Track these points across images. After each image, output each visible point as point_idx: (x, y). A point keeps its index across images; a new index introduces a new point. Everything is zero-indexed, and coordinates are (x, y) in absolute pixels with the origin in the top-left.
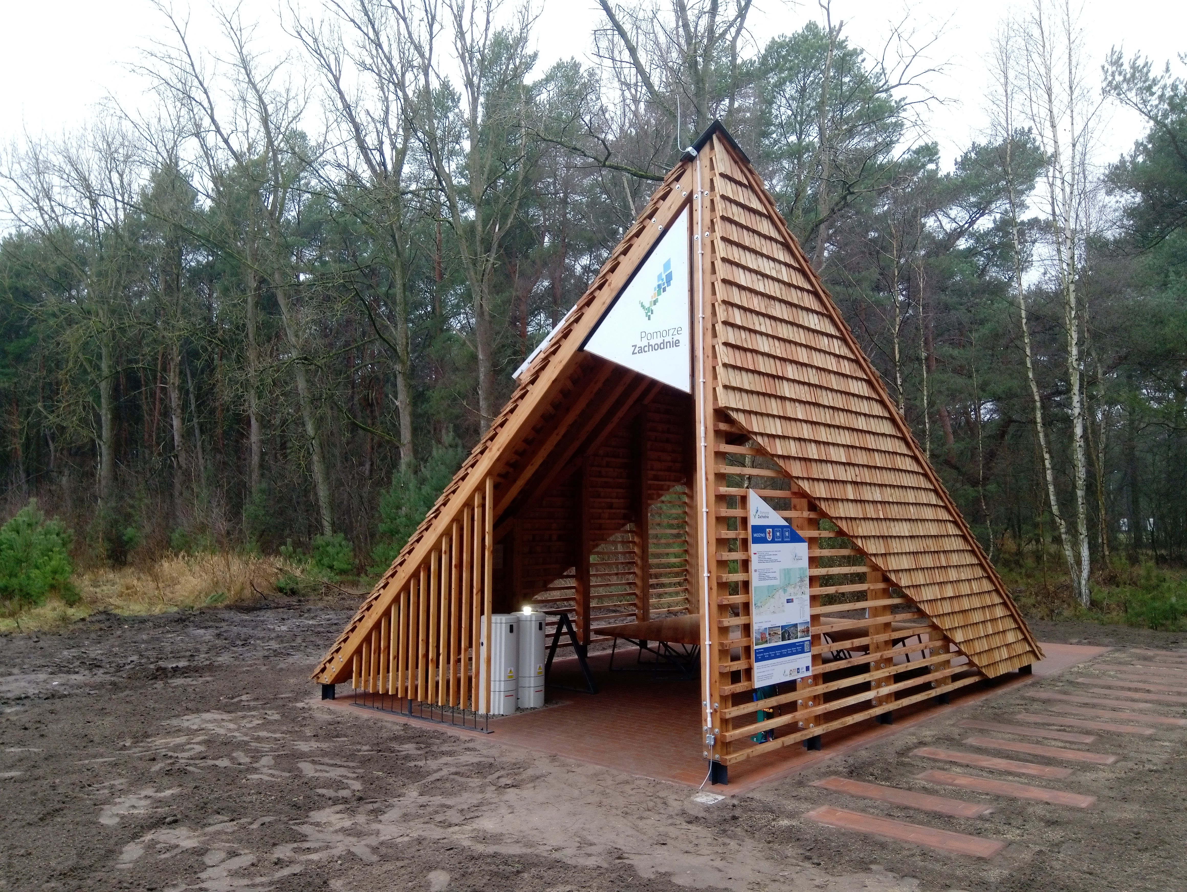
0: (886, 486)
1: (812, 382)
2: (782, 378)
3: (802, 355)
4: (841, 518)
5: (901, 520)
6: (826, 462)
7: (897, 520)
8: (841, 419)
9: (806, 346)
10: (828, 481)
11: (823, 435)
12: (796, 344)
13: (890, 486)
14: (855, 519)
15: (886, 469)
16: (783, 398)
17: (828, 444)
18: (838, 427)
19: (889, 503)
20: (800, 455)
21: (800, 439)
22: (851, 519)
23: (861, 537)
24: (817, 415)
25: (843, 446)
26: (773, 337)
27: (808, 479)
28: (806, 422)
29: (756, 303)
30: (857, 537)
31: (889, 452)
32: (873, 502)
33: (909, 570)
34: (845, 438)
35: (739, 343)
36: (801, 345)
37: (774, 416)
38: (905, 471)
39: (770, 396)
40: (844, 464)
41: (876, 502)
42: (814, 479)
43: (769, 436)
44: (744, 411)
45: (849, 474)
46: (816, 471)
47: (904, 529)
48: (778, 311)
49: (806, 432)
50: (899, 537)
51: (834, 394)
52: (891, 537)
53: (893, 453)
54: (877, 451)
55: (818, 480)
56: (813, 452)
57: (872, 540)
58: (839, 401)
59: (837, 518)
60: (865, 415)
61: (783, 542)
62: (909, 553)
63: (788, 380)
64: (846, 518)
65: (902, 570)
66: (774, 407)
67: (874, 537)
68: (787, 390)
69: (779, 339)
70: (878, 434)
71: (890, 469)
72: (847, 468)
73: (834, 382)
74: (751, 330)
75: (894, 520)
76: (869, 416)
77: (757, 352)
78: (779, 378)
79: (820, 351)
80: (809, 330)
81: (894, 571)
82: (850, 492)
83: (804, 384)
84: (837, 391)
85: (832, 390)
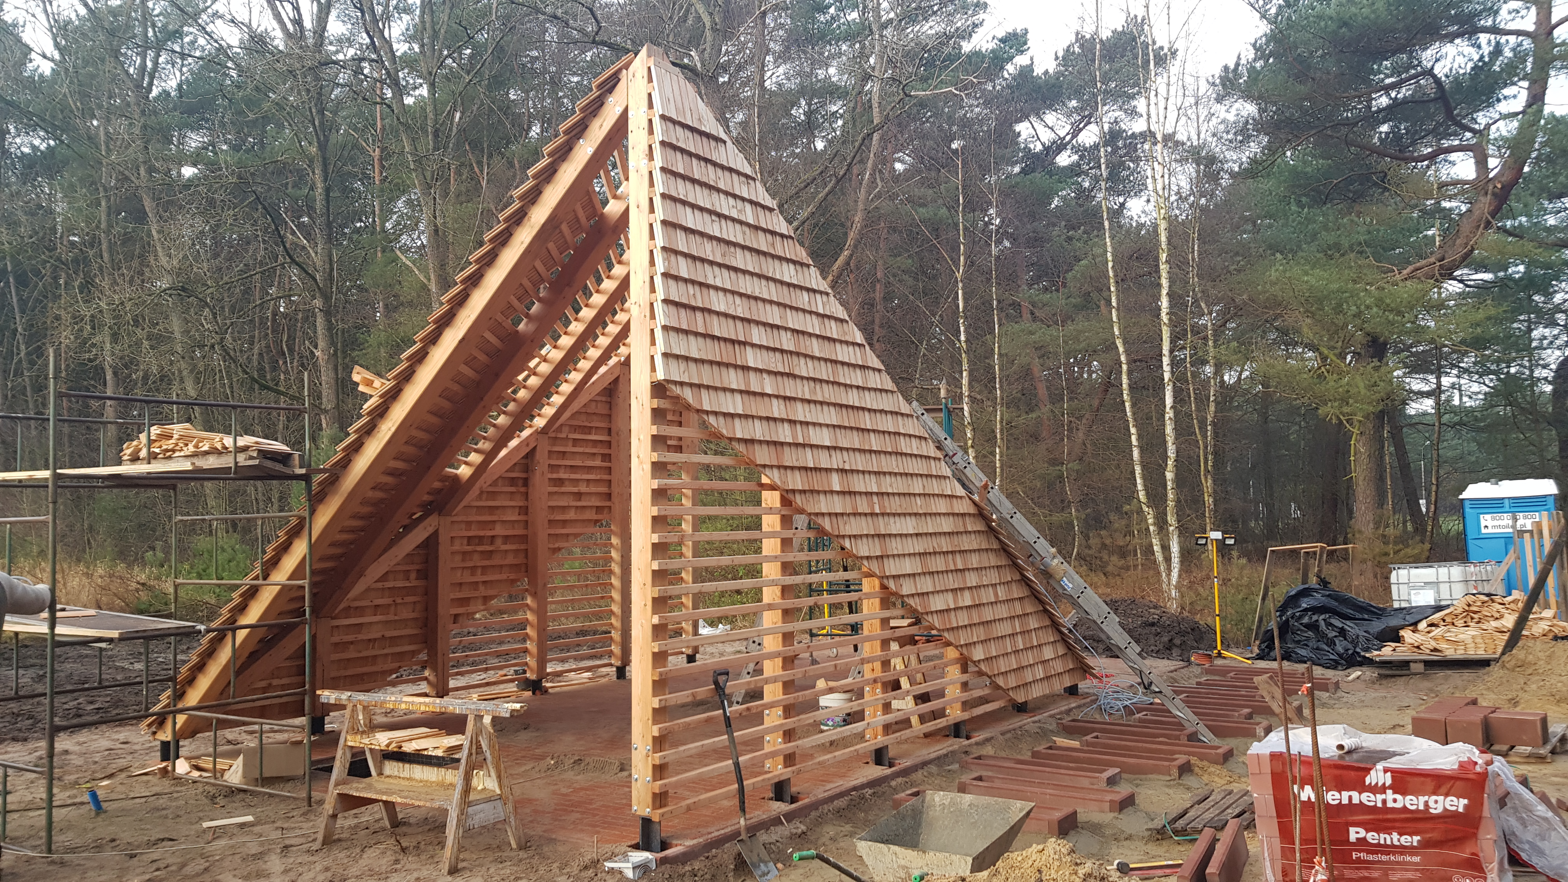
0: (885, 473)
1: (785, 348)
2: (744, 344)
3: (773, 315)
4: (823, 514)
5: (905, 515)
6: (804, 446)
7: (899, 515)
8: (827, 393)
9: (779, 304)
10: (806, 469)
11: (801, 412)
12: (764, 300)
13: (890, 473)
14: (842, 514)
15: (885, 453)
16: (745, 368)
17: (807, 424)
18: (821, 403)
19: (888, 494)
20: (768, 439)
21: (768, 419)
22: (836, 514)
23: (850, 537)
24: (790, 388)
25: (827, 426)
26: (733, 293)
27: (779, 467)
28: (777, 397)
29: (709, 250)
30: (844, 536)
31: (889, 433)
32: (866, 493)
33: (914, 575)
34: (831, 416)
35: (684, 300)
36: (771, 302)
37: (733, 391)
38: (911, 455)
39: (728, 365)
40: (828, 448)
41: (871, 493)
42: (786, 468)
43: (725, 415)
44: (691, 385)
45: (836, 461)
46: (790, 457)
47: (909, 526)
48: (740, 259)
49: (777, 409)
50: (901, 535)
51: (816, 362)
52: (890, 535)
53: (895, 433)
54: (874, 431)
55: (792, 468)
56: (785, 434)
57: (865, 540)
58: (824, 372)
59: (817, 514)
60: (858, 387)
62: (914, 554)
63: (753, 345)
64: (830, 514)
65: (904, 576)
66: (734, 380)
67: (867, 536)
68: (752, 358)
69: (741, 295)
70: (875, 411)
71: (890, 453)
72: (833, 452)
73: (816, 348)
74: (701, 284)
75: (894, 515)
76: (863, 388)
77: (710, 311)
78: (740, 343)
79: (797, 309)
80: (782, 283)
81: (894, 577)
82: (836, 482)
83: (774, 350)
84: (819, 359)
85: (813, 358)
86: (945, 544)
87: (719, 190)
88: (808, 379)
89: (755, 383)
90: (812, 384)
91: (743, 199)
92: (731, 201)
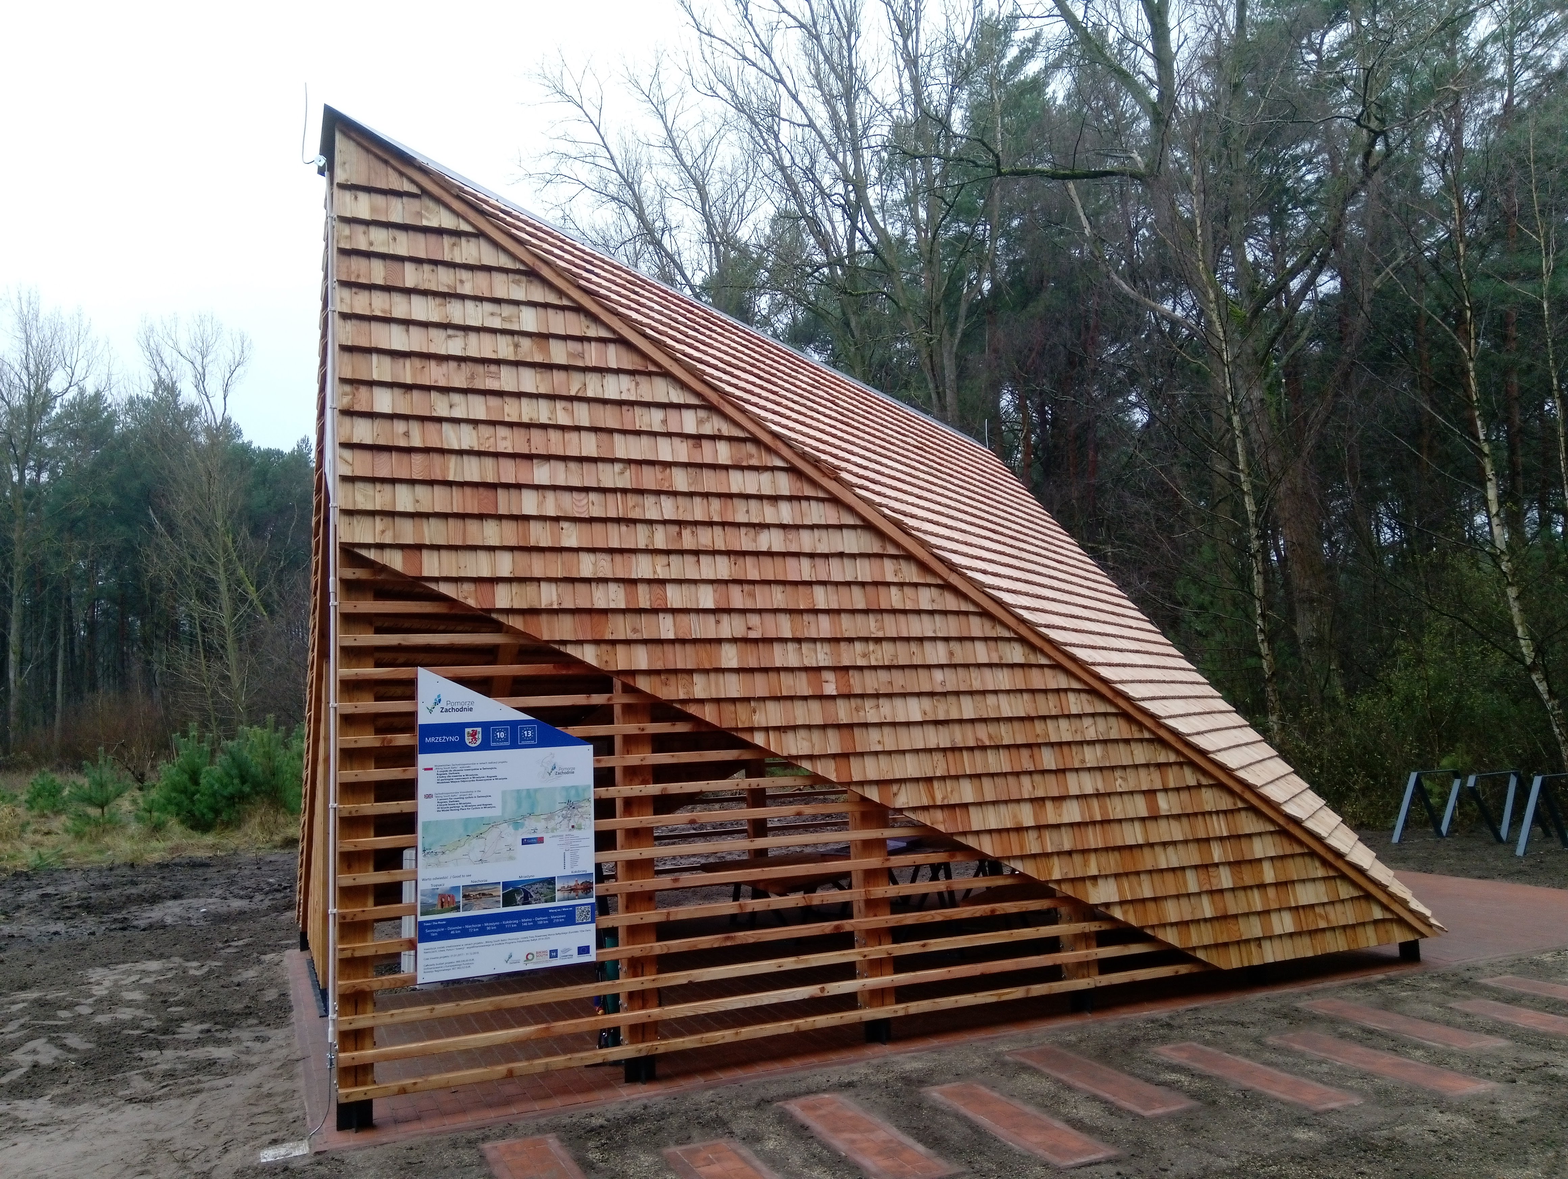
0: (850, 640)
1: (610, 485)
2: (519, 486)
3: (582, 445)
4: (701, 701)
5: (901, 695)
6: (654, 611)
7: (890, 696)
9: (595, 430)
10: (659, 642)
11: (646, 568)
12: (562, 428)
13: (866, 640)
14: (745, 699)
15: (853, 612)
16: (519, 518)
17: (662, 582)
18: (695, 553)
19: (859, 668)
20: (570, 606)
21: (571, 580)
22: (734, 700)
23: (767, 729)
25: (709, 582)
26: (493, 423)
27: (597, 642)
28: (591, 550)
29: (439, 375)
30: (748, 729)
31: (863, 584)
32: (805, 669)
33: (927, 779)
34: (716, 569)
35: (381, 442)
36: (578, 428)
37: (490, 548)
39: (479, 517)
40: (712, 611)
41: (819, 669)
42: (613, 642)
43: (475, 580)
44: (400, 547)
45: (730, 627)
47: (914, 710)
48: (507, 379)
49: (590, 566)
50: (894, 724)
51: (682, 499)
52: (866, 725)
53: (876, 584)
54: (822, 583)
55: (628, 642)
56: (608, 597)
57: (802, 733)
59: (684, 702)
60: (783, 526)
61: (514, 745)
62: (928, 750)
63: (536, 488)
64: (718, 701)
65: (902, 781)
66: (491, 533)
67: (809, 727)
68: (529, 503)
69: (511, 425)
70: (826, 556)
71: (863, 611)
72: (722, 617)
73: (681, 480)
74: (422, 419)
75: (877, 696)
76: (797, 527)
77: (442, 451)
78: (507, 486)
79: (638, 433)
80: (605, 402)
81: (878, 783)
82: (730, 656)
83: (586, 490)
84: (691, 495)
85: (675, 494)
86: (1007, 735)
87: (463, 297)
88: (665, 522)
89: (540, 535)
90: (674, 529)
91: (517, 303)
92: (488, 307)
